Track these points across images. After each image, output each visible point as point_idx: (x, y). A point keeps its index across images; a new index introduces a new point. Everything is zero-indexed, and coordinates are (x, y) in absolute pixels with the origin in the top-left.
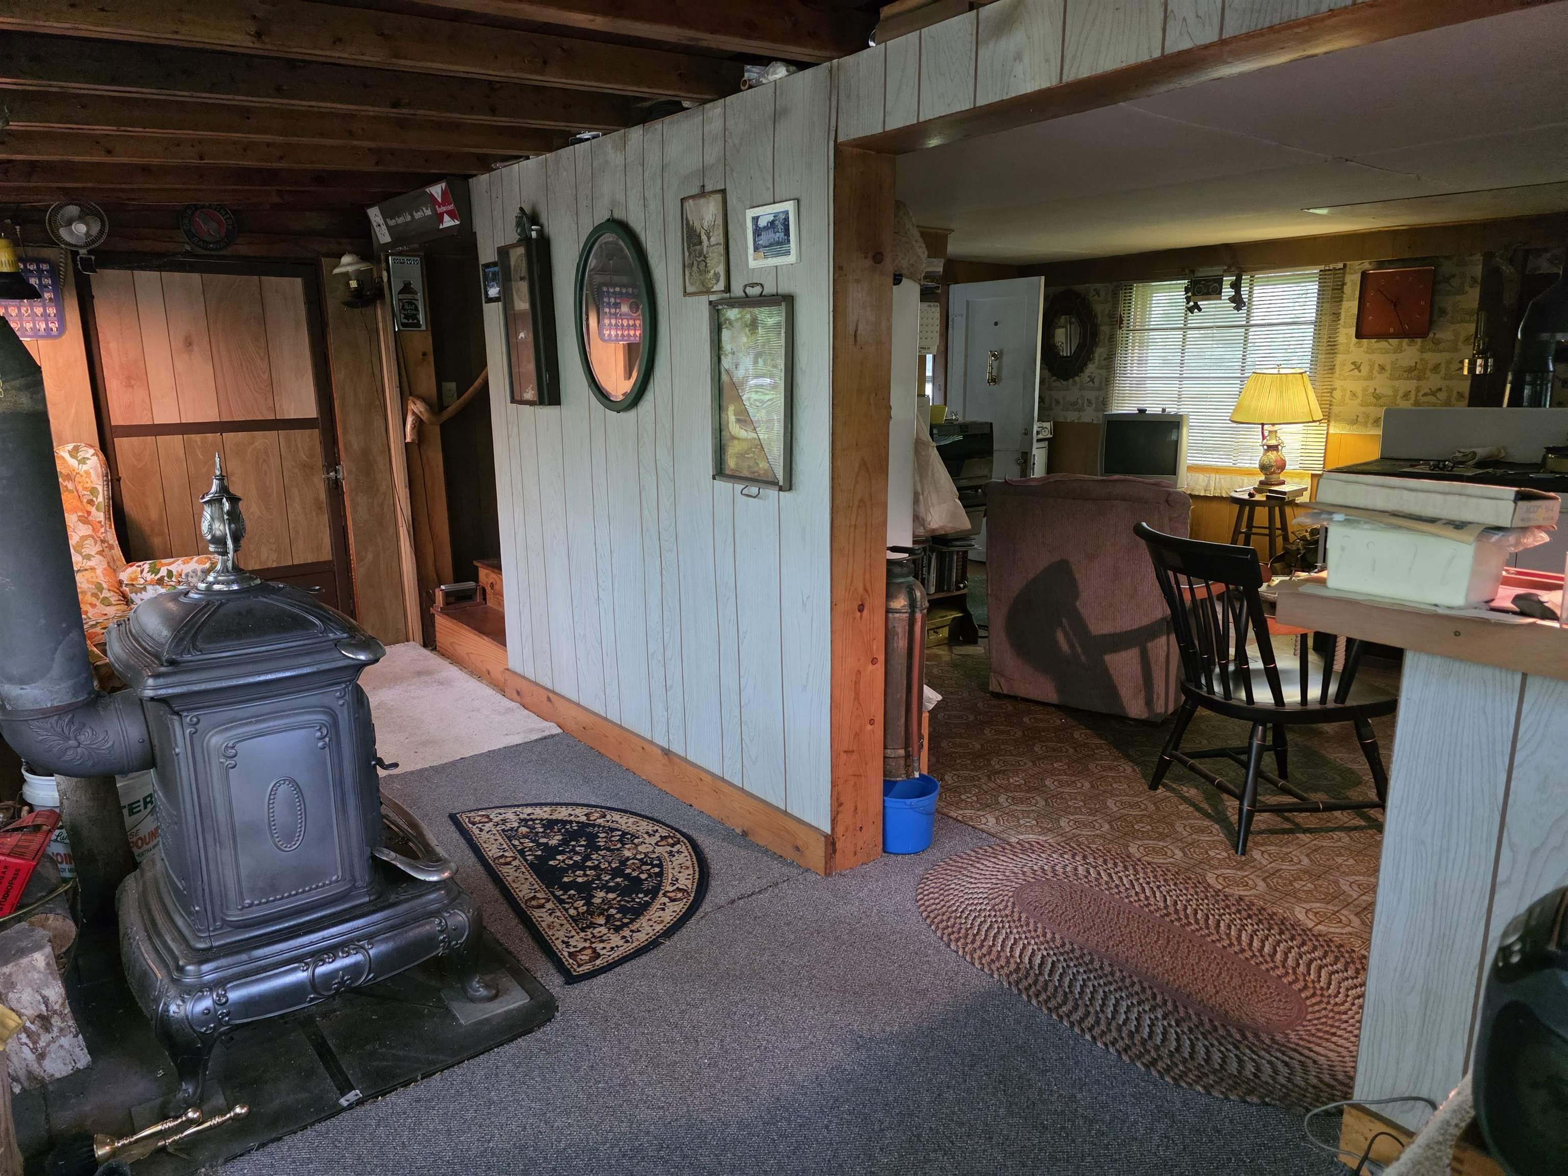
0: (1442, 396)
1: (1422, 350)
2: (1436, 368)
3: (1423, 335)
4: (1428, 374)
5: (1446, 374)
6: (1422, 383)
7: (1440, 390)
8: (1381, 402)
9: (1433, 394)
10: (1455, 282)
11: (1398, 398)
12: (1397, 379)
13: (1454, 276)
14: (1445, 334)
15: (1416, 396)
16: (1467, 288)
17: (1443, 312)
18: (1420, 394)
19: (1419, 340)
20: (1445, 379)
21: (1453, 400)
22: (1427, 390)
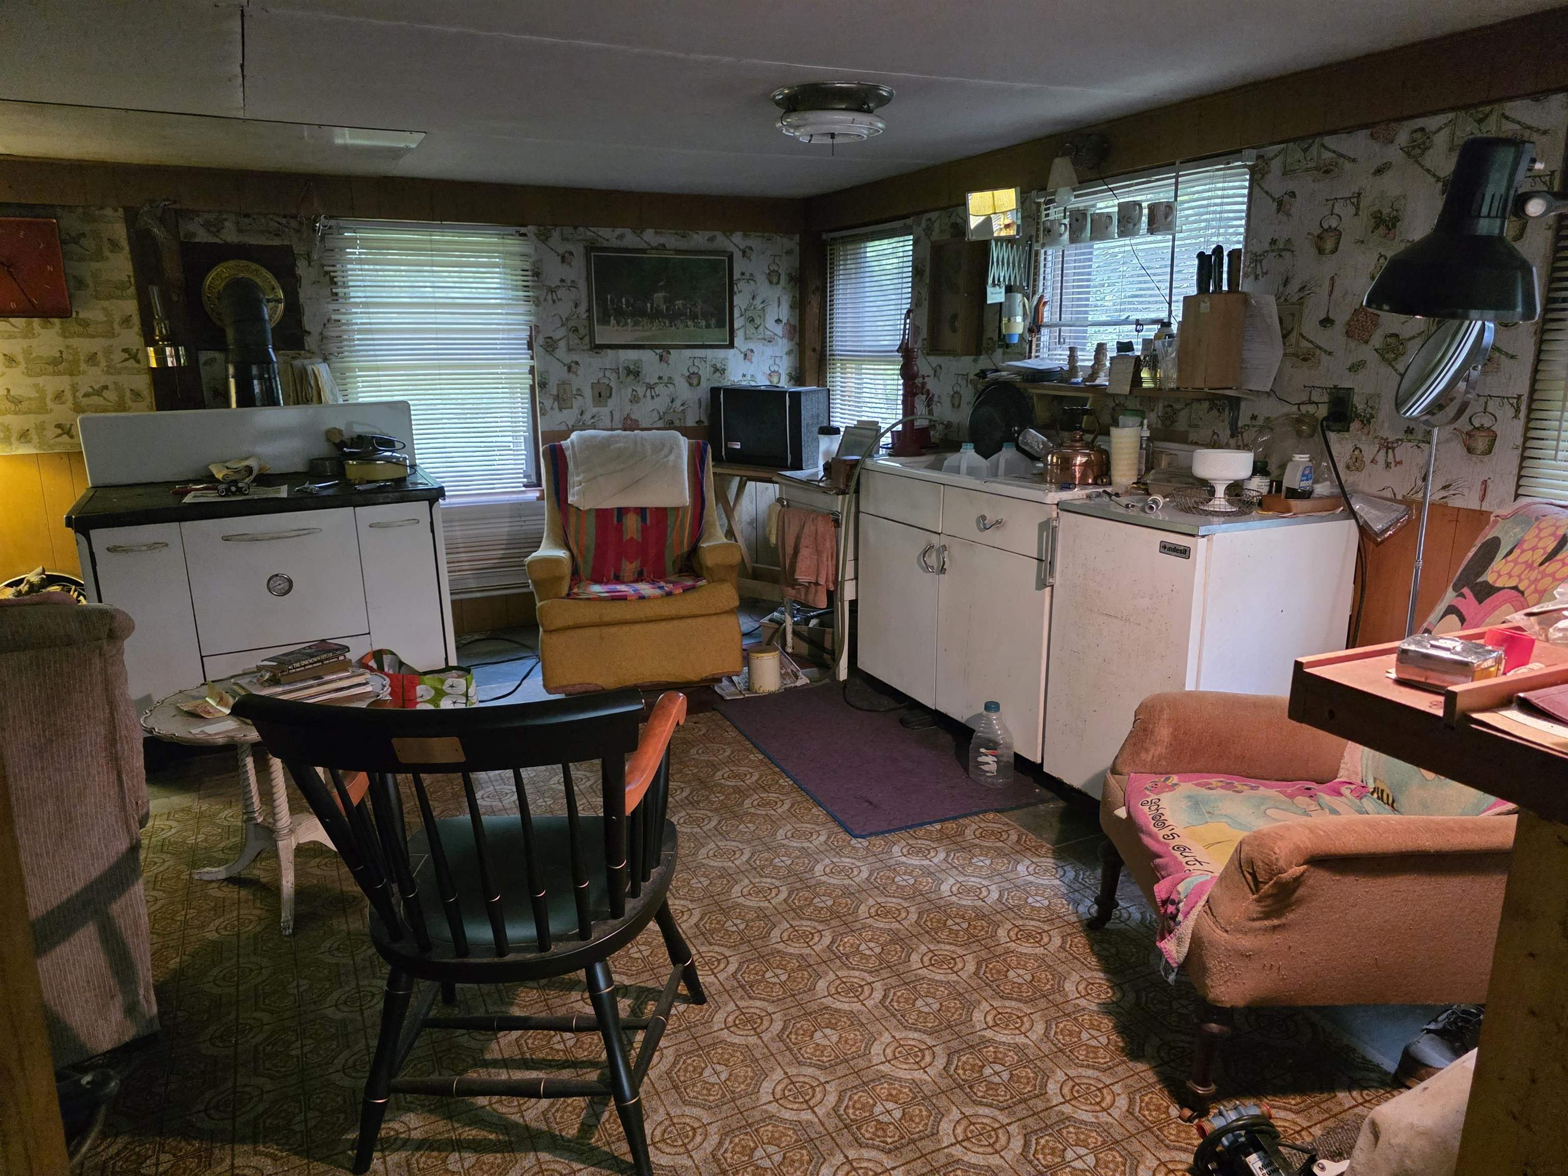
0: (111, 395)
1: (65, 334)
2: (92, 359)
3: (63, 313)
4: (83, 367)
5: (108, 366)
6: (76, 379)
7: (106, 387)
8: (24, 406)
9: (98, 393)
10: (89, 243)
11: (48, 401)
12: (39, 375)
13: (83, 235)
14: (93, 313)
15: (75, 397)
16: (107, 253)
17: (80, 283)
18: (80, 394)
19: (56, 321)
20: (108, 373)
21: (129, 403)
22: (87, 389)
